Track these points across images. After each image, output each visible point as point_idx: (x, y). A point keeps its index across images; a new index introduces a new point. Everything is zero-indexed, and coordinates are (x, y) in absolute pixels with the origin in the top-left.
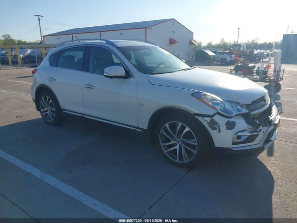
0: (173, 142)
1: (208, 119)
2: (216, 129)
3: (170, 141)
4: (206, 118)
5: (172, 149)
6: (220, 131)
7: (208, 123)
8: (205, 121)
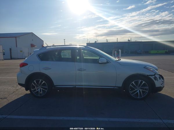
0: (136, 90)
1: (154, 76)
2: (156, 80)
3: (135, 89)
4: (153, 76)
5: (135, 93)
6: (158, 80)
7: (154, 78)
8: (152, 78)
